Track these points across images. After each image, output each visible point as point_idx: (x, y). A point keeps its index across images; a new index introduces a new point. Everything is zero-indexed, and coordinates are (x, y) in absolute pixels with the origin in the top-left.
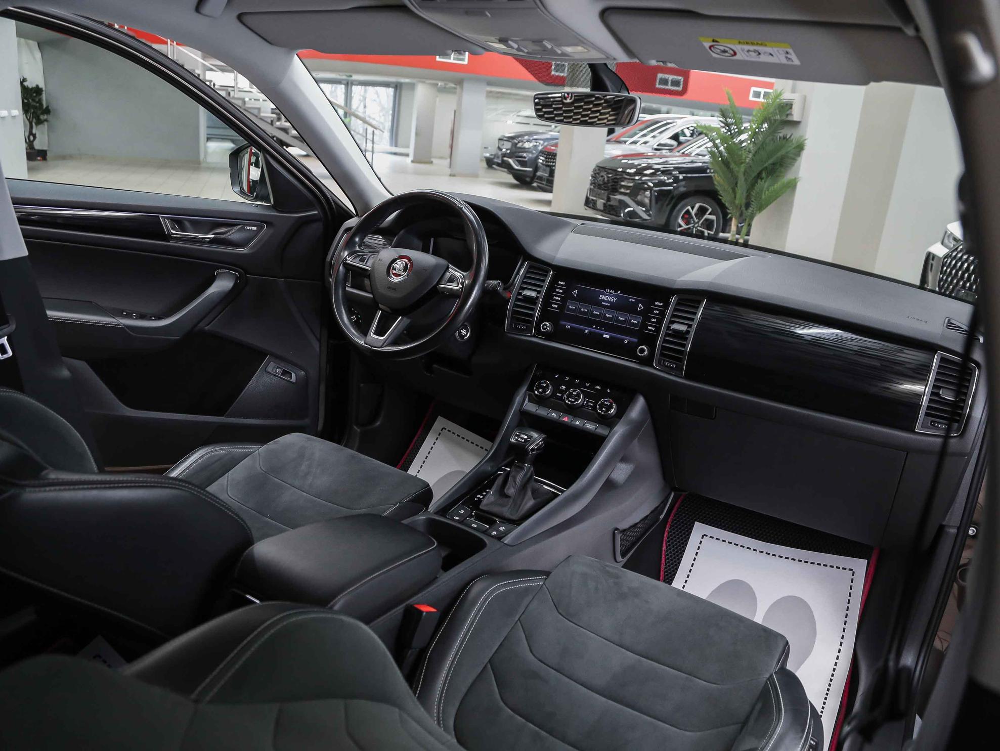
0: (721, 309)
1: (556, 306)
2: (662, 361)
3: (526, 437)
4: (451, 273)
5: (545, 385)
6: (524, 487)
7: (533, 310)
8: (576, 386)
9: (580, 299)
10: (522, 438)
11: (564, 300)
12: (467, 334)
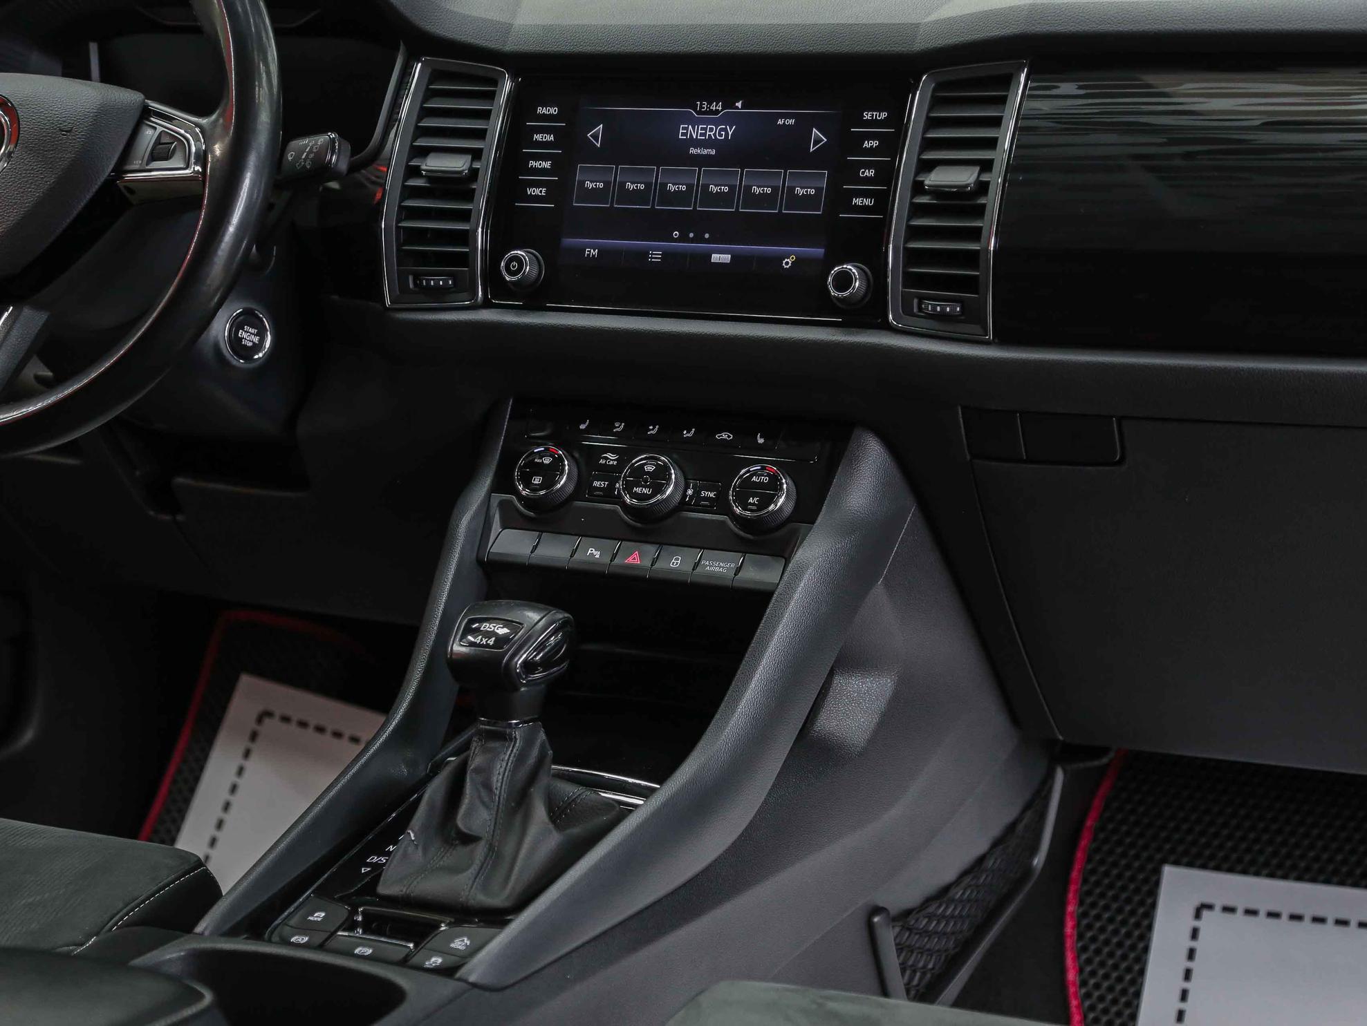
0: (1080, 88)
1: (541, 192)
2: (916, 301)
3: (502, 631)
4: (160, 129)
5: (547, 461)
6: (520, 800)
7: (465, 216)
8: (655, 446)
9: (616, 151)
10: (488, 635)
11: (564, 167)
12: (262, 341)
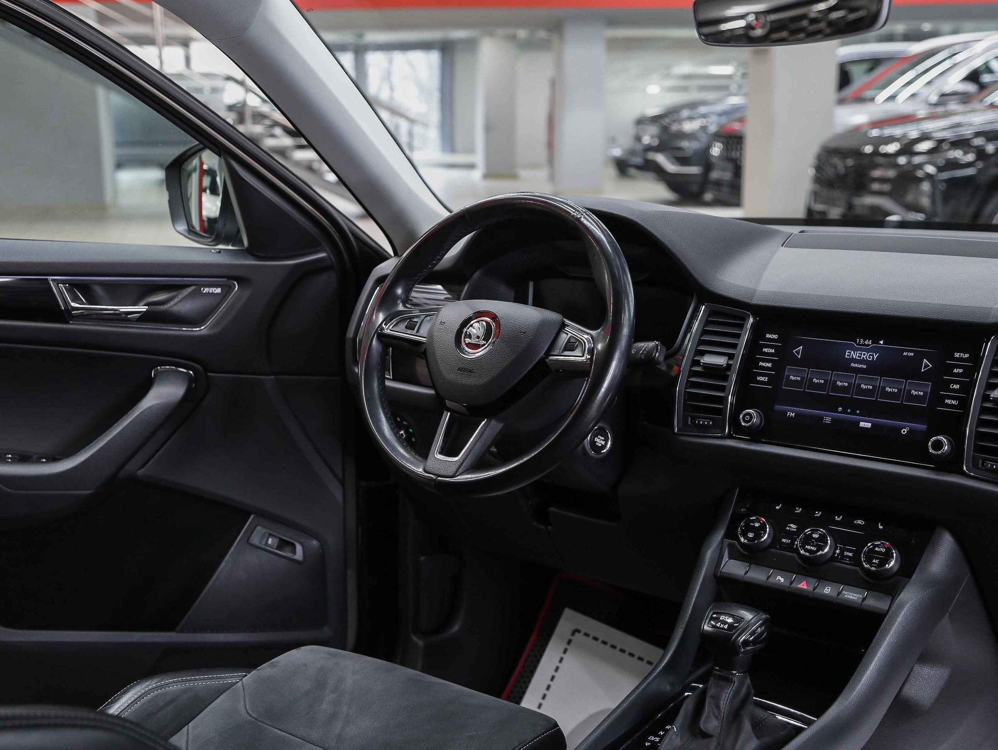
1: (765, 379)
2: (981, 461)
3: (730, 620)
4: (570, 335)
5: (757, 525)
6: (735, 716)
7: (723, 389)
8: (817, 523)
9: (809, 361)
10: (724, 623)
11: (779, 367)
12: (606, 444)
